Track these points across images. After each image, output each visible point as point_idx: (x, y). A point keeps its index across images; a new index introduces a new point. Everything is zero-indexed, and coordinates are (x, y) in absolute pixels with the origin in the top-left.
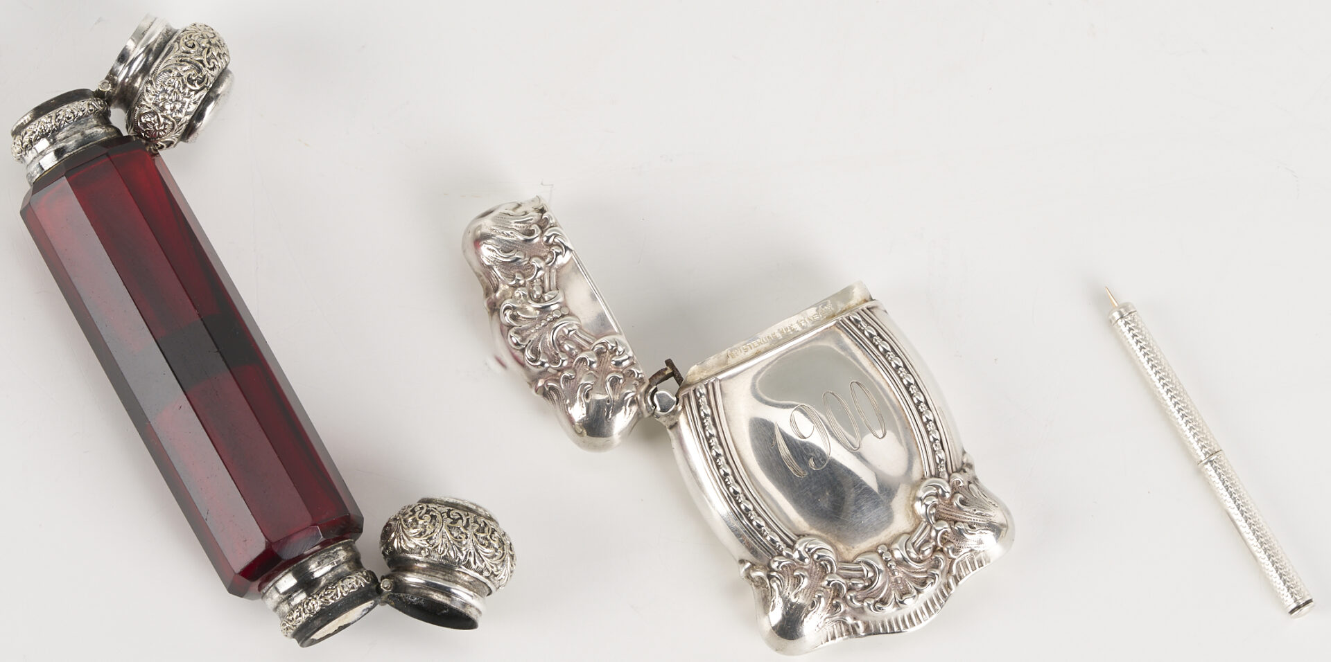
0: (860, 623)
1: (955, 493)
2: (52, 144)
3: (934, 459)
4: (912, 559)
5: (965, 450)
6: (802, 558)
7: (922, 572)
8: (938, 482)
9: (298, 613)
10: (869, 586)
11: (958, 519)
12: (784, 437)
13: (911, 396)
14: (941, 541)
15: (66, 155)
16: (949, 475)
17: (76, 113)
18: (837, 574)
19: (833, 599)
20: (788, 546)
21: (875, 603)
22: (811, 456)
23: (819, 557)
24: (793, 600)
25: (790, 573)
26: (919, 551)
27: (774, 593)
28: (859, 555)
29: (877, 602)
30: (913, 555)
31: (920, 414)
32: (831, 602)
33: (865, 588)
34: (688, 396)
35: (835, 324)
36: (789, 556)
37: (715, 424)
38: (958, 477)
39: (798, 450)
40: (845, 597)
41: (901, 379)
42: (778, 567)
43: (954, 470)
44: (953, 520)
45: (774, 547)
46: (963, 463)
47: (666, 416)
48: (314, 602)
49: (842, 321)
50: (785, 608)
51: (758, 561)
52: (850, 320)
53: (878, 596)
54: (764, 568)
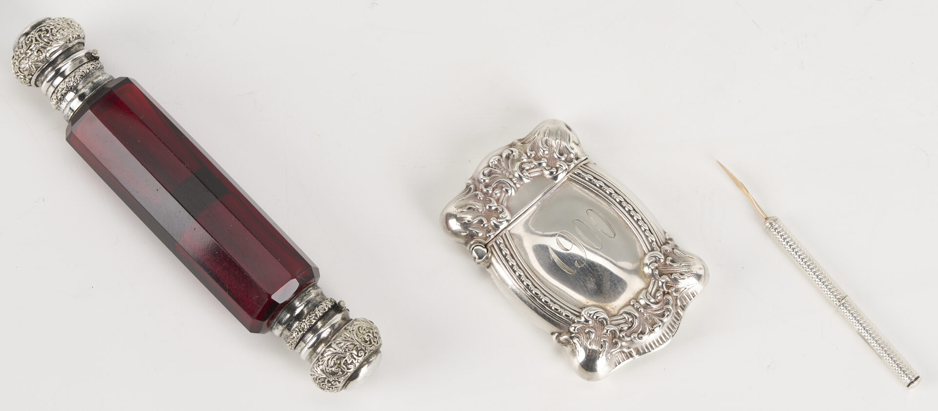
0: (632, 350)
1: (666, 257)
2: (76, 93)
3: (648, 241)
4: (652, 303)
5: (665, 231)
6: (587, 321)
7: (661, 309)
8: (654, 254)
9: (296, 333)
10: (632, 326)
11: (672, 272)
12: (556, 253)
13: (624, 208)
14: (666, 288)
15: (86, 98)
16: (660, 248)
17: (85, 71)
18: (611, 324)
19: (612, 340)
20: (577, 316)
21: (638, 335)
22: (575, 260)
23: (597, 317)
24: (590, 347)
25: (582, 331)
26: (654, 297)
27: (577, 346)
28: (620, 309)
29: (639, 334)
30: (653, 300)
31: (632, 217)
32: (612, 342)
33: (629, 328)
34: (493, 246)
35: (567, 179)
36: (579, 322)
37: (513, 258)
38: (666, 247)
39: (567, 258)
40: (619, 337)
41: (615, 200)
42: (574, 330)
43: (662, 244)
44: (669, 273)
45: (569, 319)
46: (666, 239)
47: (483, 261)
48: (304, 324)
49: (570, 176)
50: (586, 353)
51: (562, 331)
52: (575, 174)
53: (638, 331)
54: (567, 333)
